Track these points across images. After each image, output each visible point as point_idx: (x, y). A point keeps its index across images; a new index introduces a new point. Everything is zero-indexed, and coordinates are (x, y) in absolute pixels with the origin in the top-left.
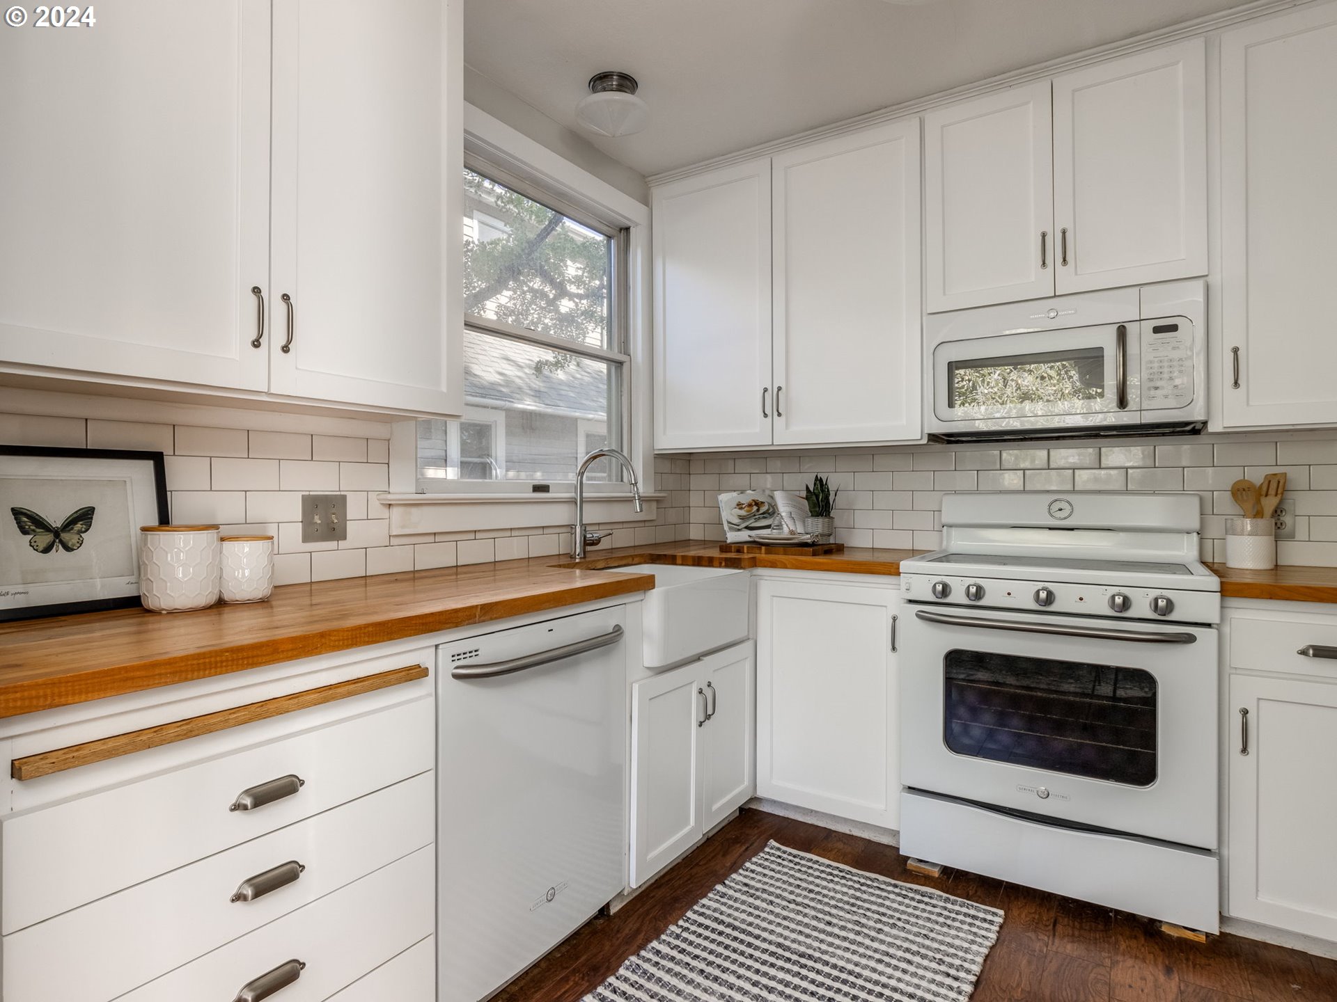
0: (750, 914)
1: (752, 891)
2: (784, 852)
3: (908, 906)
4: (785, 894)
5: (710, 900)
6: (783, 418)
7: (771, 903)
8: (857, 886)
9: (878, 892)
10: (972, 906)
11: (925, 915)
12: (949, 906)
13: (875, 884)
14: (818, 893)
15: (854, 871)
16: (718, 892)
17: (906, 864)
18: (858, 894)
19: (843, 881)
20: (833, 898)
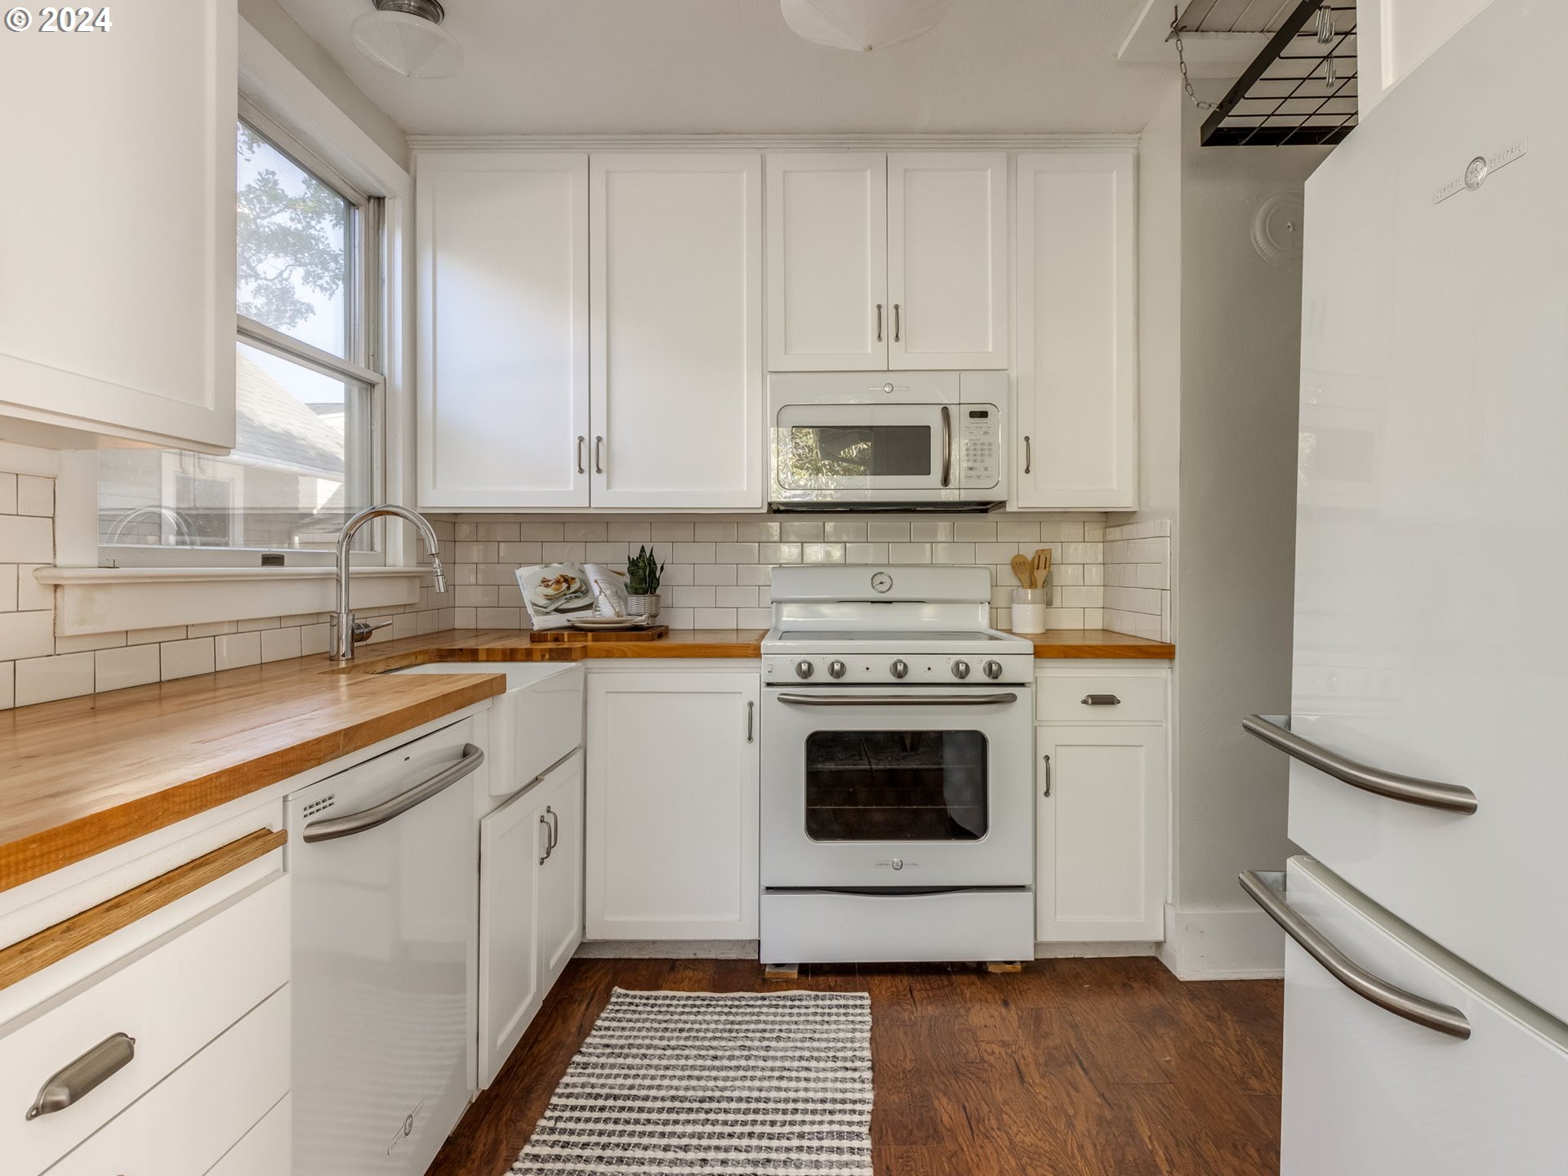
0: (626, 1076)
1: (617, 1051)
2: (634, 997)
3: (783, 1015)
4: (656, 1042)
5: (572, 1076)
6: (604, 476)
7: (645, 1056)
8: (726, 1010)
9: (749, 1010)
10: (840, 996)
11: (803, 1018)
12: (820, 1002)
13: (743, 1003)
14: (690, 1030)
15: (716, 995)
16: (578, 1064)
17: (763, 974)
18: (731, 1018)
19: (711, 1009)
20: (707, 1030)
